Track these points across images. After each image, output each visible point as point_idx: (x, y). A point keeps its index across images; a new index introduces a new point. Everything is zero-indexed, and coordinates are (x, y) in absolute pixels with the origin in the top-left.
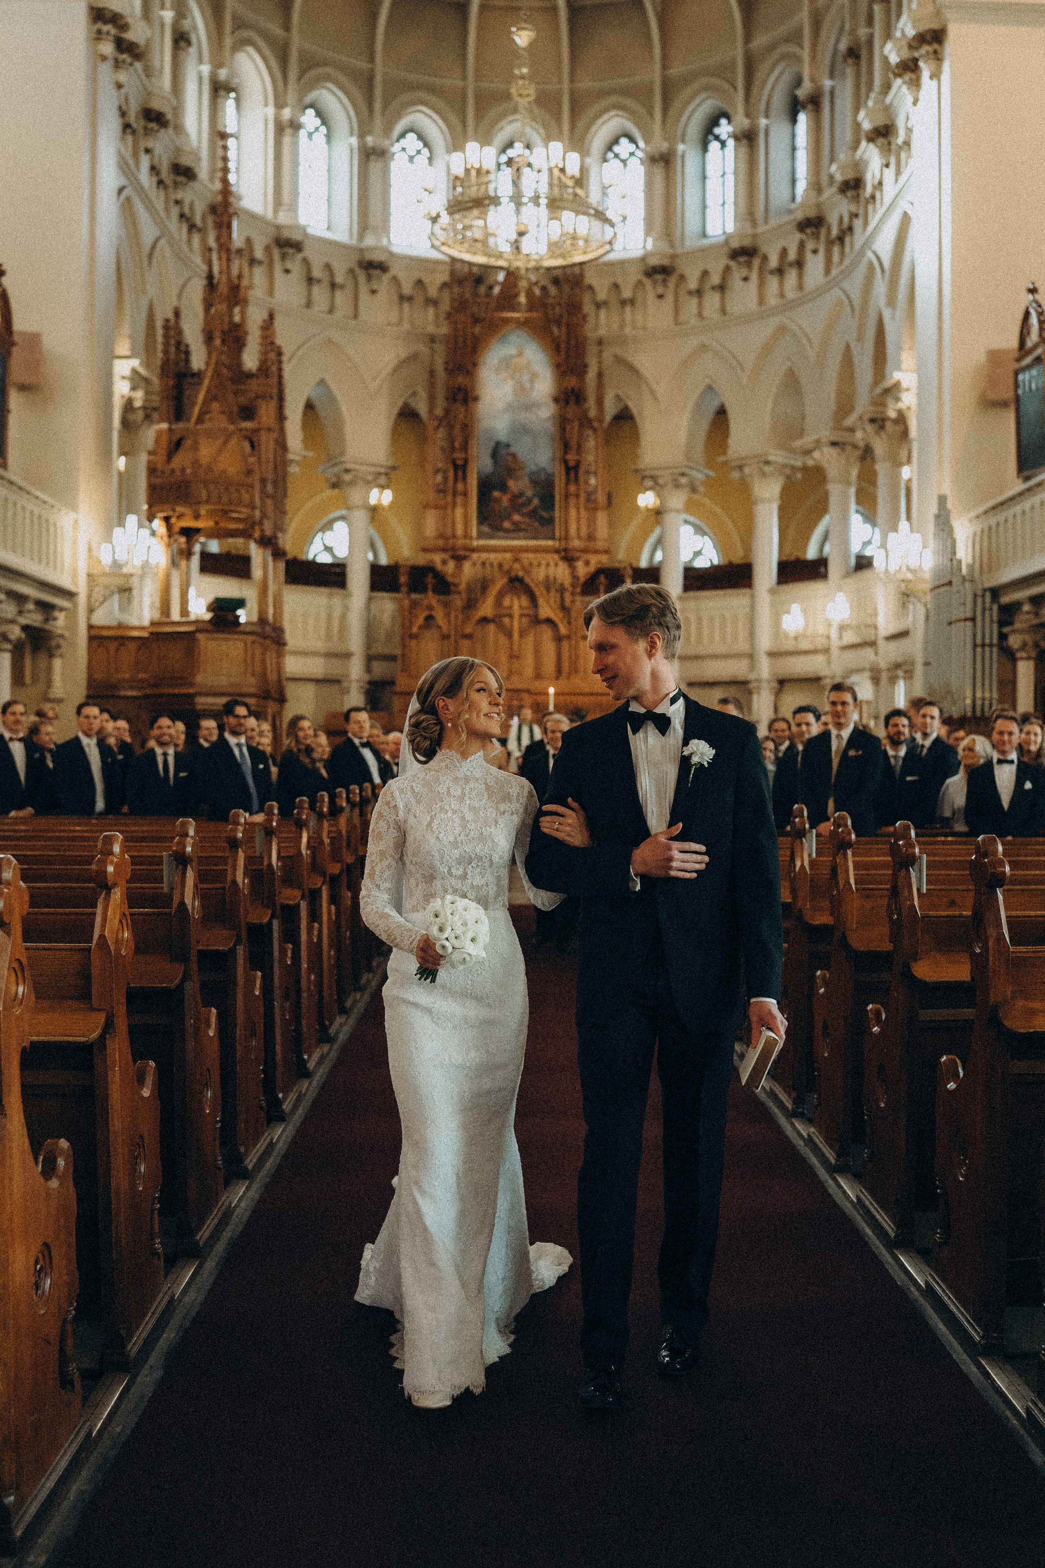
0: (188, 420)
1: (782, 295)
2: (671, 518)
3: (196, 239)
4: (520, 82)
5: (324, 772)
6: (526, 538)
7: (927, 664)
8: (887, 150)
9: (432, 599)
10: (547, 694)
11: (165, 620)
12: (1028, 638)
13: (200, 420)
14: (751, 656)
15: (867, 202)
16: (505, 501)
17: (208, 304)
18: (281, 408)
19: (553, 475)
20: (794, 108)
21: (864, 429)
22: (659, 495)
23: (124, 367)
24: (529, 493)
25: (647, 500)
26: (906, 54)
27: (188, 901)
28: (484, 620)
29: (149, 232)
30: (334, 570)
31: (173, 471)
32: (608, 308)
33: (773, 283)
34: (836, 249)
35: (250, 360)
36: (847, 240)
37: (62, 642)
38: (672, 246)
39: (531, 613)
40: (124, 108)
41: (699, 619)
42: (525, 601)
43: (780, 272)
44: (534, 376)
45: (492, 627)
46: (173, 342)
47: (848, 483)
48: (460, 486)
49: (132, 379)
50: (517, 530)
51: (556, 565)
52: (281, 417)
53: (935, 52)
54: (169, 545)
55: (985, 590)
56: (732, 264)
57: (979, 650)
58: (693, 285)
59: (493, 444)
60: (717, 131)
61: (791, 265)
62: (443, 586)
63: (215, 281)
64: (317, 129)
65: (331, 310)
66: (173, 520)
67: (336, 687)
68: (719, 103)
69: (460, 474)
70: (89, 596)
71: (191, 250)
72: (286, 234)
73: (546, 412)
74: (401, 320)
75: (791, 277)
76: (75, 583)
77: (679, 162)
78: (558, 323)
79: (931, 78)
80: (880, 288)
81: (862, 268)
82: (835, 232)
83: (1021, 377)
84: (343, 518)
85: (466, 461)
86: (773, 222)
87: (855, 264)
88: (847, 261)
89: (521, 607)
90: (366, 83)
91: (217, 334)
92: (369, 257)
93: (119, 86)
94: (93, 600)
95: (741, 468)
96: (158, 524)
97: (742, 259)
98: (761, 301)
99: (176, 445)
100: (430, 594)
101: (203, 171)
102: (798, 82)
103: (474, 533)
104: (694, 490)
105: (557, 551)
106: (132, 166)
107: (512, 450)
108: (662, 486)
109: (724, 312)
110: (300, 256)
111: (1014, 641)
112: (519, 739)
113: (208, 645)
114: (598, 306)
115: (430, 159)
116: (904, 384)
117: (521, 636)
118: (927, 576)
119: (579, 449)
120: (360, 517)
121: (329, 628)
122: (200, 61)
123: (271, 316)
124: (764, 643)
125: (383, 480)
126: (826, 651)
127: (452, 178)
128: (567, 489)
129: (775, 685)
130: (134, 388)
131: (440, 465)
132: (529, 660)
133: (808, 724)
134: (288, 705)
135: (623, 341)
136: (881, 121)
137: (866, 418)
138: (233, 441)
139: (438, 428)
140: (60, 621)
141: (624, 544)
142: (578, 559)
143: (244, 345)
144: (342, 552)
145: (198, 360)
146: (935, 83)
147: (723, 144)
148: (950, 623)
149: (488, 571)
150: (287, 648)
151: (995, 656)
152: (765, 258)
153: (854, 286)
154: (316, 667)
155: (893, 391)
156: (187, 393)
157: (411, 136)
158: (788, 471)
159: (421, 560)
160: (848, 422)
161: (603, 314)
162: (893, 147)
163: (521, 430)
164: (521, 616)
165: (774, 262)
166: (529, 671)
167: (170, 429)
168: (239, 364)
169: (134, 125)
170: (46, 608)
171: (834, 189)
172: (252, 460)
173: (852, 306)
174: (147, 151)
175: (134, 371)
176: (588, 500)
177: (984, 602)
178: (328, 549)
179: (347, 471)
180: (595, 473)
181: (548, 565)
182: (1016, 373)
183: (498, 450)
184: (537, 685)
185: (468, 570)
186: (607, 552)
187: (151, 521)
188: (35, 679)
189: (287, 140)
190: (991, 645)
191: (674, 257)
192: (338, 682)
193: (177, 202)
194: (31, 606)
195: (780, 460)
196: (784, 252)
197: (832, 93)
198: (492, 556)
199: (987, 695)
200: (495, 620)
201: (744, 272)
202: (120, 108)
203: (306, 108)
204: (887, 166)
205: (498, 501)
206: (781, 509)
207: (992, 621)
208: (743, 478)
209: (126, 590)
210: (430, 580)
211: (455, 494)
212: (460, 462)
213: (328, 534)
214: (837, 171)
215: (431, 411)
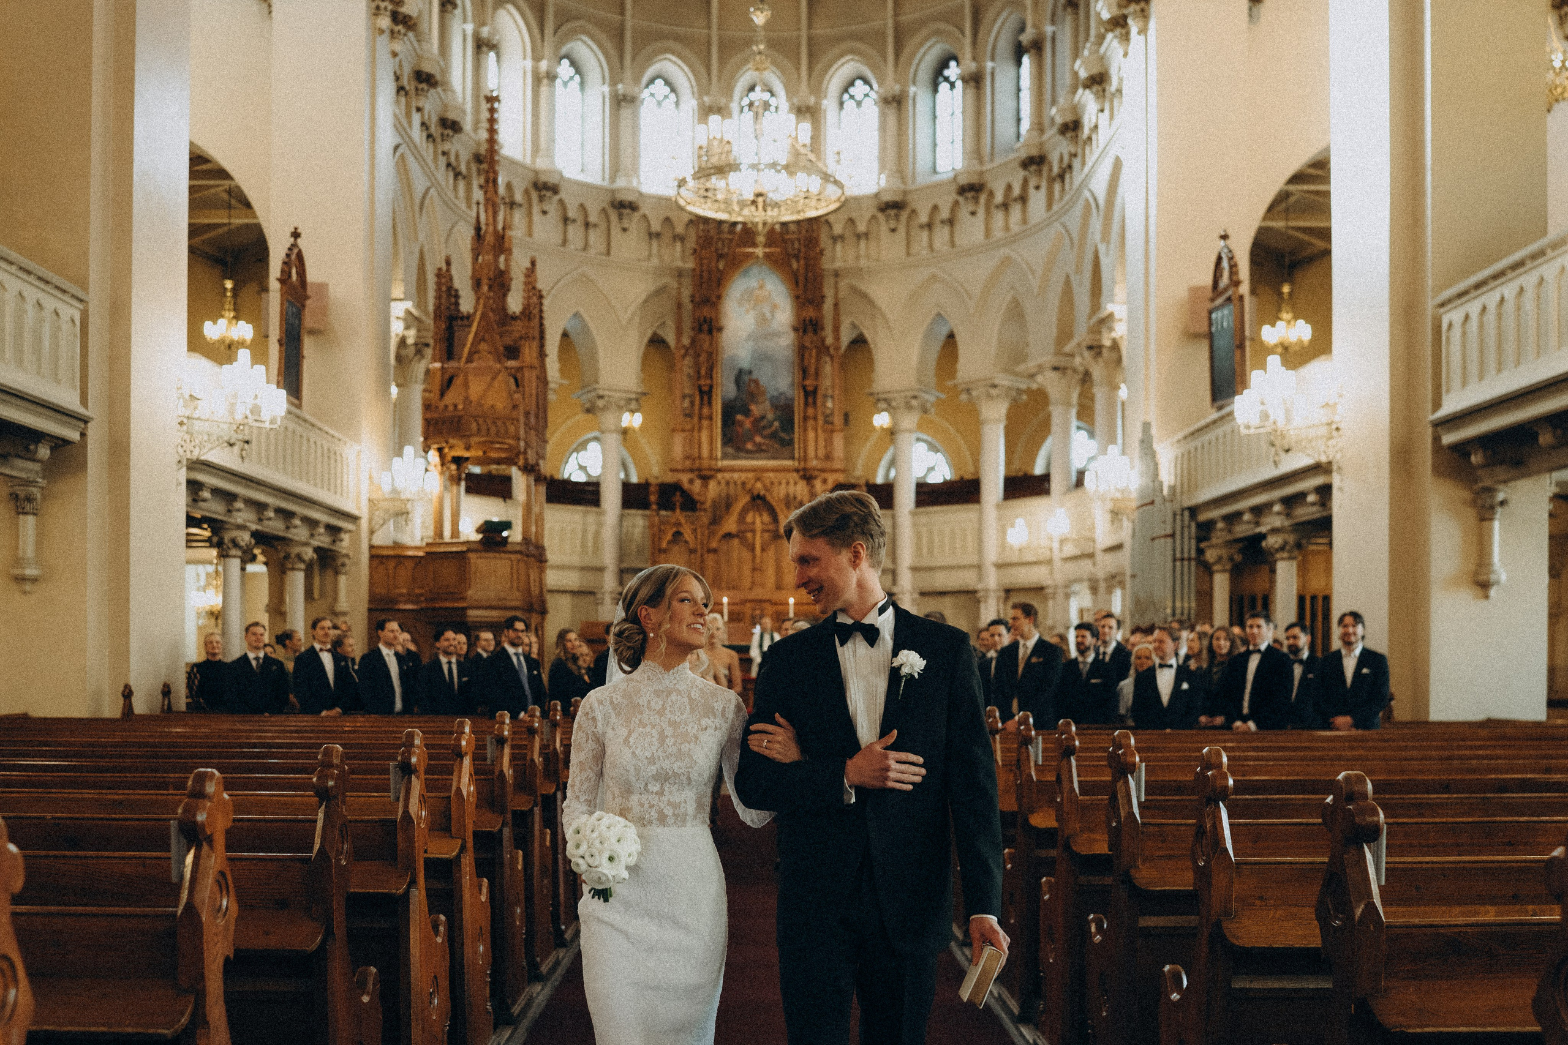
0: (460, 358)
1: (1007, 228)
2: (904, 439)
3: (461, 185)
4: (758, 58)
5: (586, 678)
6: (769, 458)
7: (1133, 576)
8: (1102, 95)
9: (679, 515)
10: (787, 604)
11: (438, 541)
12: (1224, 552)
13: (469, 360)
14: (979, 567)
15: (1085, 143)
16: (748, 424)
17: (476, 253)
18: (542, 346)
19: (792, 399)
20: (1019, 52)
21: (1082, 355)
22: (893, 417)
23: (399, 309)
24: (770, 416)
25: (881, 420)
26: (1116, 12)
27: (505, 769)
28: (728, 536)
29: (420, 183)
30: (587, 488)
31: (446, 406)
32: (843, 241)
33: (999, 217)
34: (1057, 187)
35: (515, 303)
36: (1067, 177)
37: (347, 561)
38: (904, 183)
39: (771, 527)
40: (398, 73)
41: (931, 532)
42: (766, 518)
43: (1005, 206)
44: (775, 307)
45: (736, 541)
46: (444, 288)
47: (1069, 405)
48: (705, 411)
49: (405, 320)
50: (759, 451)
51: (796, 483)
52: (542, 355)
53: (1142, 10)
54: (442, 473)
55: (1183, 510)
56: (961, 199)
57: (1178, 564)
58: (924, 218)
59: (735, 372)
60: (946, 73)
61: (1015, 200)
62: (690, 504)
63: (482, 232)
64: (571, 78)
65: (586, 247)
66: (446, 450)
67: (592, 598)
68: (947, 47)
69: (706, 398)
70: (370, 520)
71: (457, 197)
72: (543, 178)
73: (785, 342)
74: (650, 255)
75: (1016, 211)
76: (359, 508)
77: (911, 102)
78: (797, 257)
79: (1139, 33)
80: (1096, 224)
81: (1081, 204)
82: (1056, 170)
83: (1214, 316)
84: (596, 439)
85: (711, 387)
86: (998, 161)
87: (1073, 202)
88: (1066, 198)
89: (763, 523)
90: (618, 35)
91: (485, 281)
92: (621, 197)
93: (395, 54)
94: (373, 523)
95: (968, 391)
96: (433, 456)
97: (970, 195)
98: (988, 233)
99: (448, 383)
100: (678, 511)
101: (468, 124)
102: (1022, 29)
103: (719, 454)
104: (925, 411)
105: (797, 471)
106: (406, 125)
107: (754, 376)
108: (894, 408)
109: (953, 244)
110: (556, 198)
111: (1210, 555)
112: (761, 646)
113: (479, 563)
114: (835, 239)
115: (677, 103)
116: (1117, 316)
117: (763, 550)
118: (1134, 495)
119: (817, 374)
120: (613, 439)
121: (584, 545)
122: (465, 21)
123: (533, 263)
124: (992, 555)
125: (633, 405)
126: (1049, 562)
127: (696, 147)
128: (805, 413)
129: (1002, 594)
130: (407, 328)
131: (687, 391)
132: (771, 572)
133: (1000, 635)
134: (549, 617)
135: (859, 272)
136: (1095, 71)
137: (1084, 344)
138: (500, 378)
139: (684, 356)
140: (345, 543)
141: (860, 462)
142: (815, 478)
143: (509, 290)
144: (595, 471)
145: (466, 305)
146: (1142, 38)
147: (952, 85)
148: (1153, 539)
149: (732, 491)
150: (548, 564)
151: (1193, 568)
152: (991, 194)
153: (1073, 220)
154: (572, 580)
155: (1107, 321)
156: (457, 334)
157: (659, 82)
158: (1014, 393)
159: (670, 478)
160: (1068, 348)
161: (839, 247)
162: (1107, 94)
163: (763, 357)
164: (764, 531)
165: (999, 198)
166: (771, 580)
167: (442, 368)
168: (504, 308)
169: (407, 88)
170: (334, 531)
171: (1054, 130)
172: (516, 396)
173: (1071, 239)
174: (419, 109)
175: (408, 312)
176: (826, 422)
177: (1182, 521)
178: (583, 468)
179: (601, 397)
180: (832, 397)
181: (788, 483)
182: (1210, 313)
183: (741, 376)
184: (777, 596)
185: (713, 489)
186: (843, 471)
187: (426, 452)
188: (322, 594)
189: (544, 89)
190: (1189, 559)
191: (905, 192)
192: (592, 593)
193: (444, 153)
194: (322, 530)
195: (1007, 383)
196: (1009, 188)
197: (1053, 39)
198: (736, 475)
199: (1186, 605)
200: (740, 535)
201: (971, 207)
202: (395, 73)
203: (561, 58)
204: (1102, 111)
205: (741, 424)
206: (1007, 428)
207: (1190, 538)
208: (971, 401)
209: (403, 514)
210: (678, 498)
211: (700, 418)
212: (706, 389)
213: (582, 453)
214: (1056, 114)
215: (678, 340)
